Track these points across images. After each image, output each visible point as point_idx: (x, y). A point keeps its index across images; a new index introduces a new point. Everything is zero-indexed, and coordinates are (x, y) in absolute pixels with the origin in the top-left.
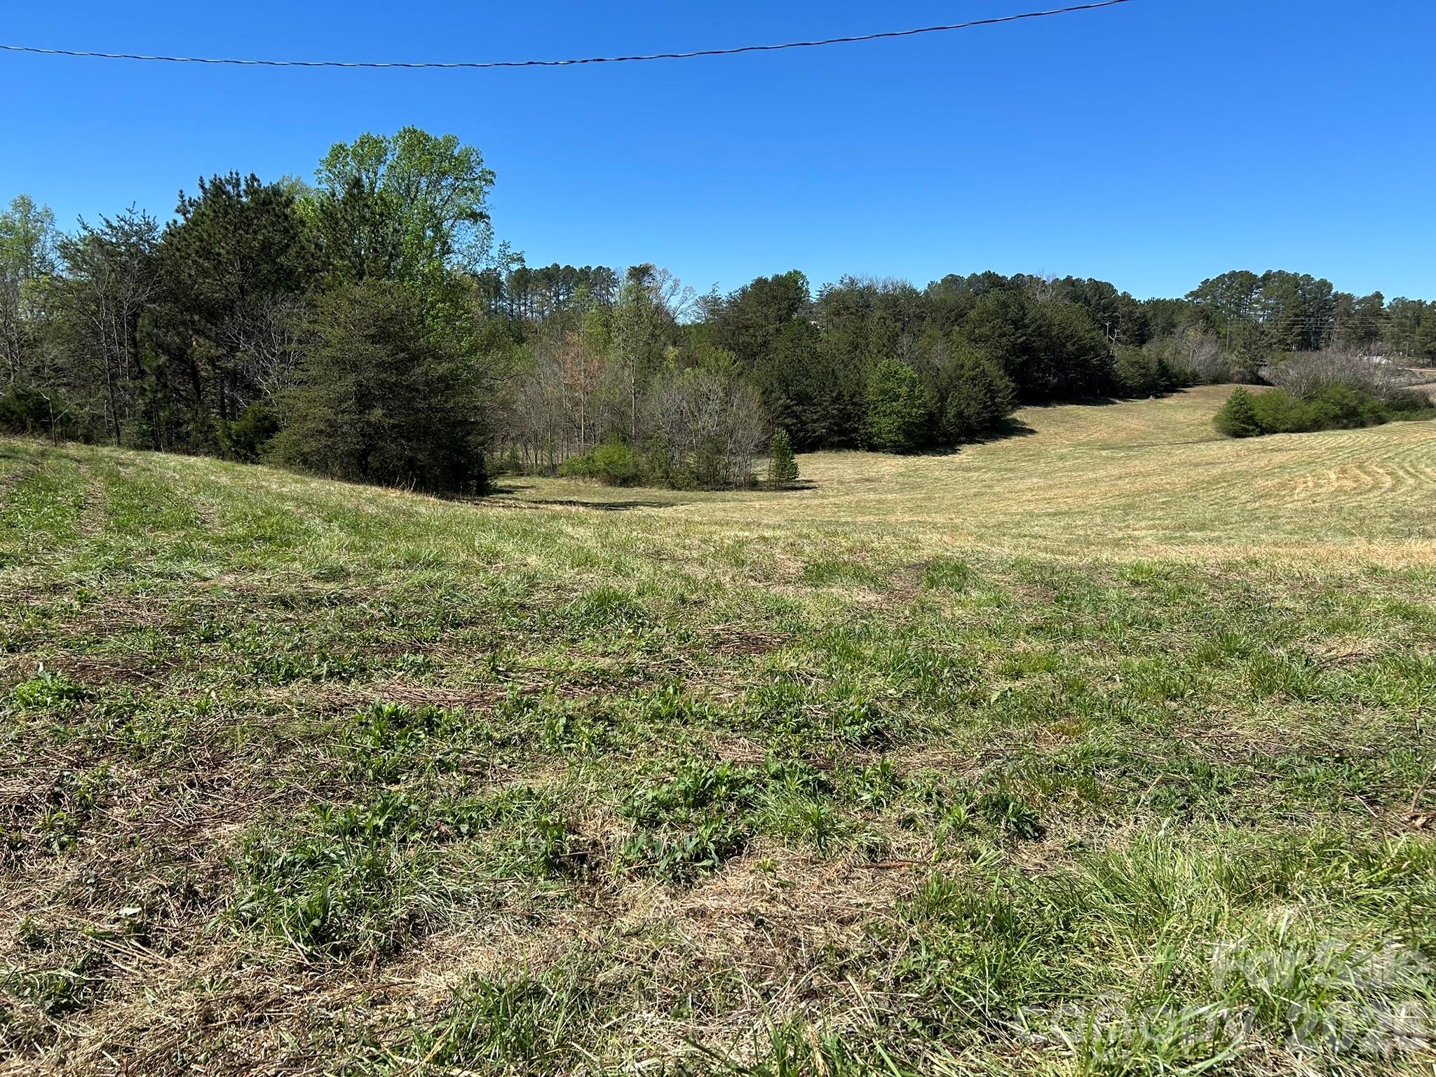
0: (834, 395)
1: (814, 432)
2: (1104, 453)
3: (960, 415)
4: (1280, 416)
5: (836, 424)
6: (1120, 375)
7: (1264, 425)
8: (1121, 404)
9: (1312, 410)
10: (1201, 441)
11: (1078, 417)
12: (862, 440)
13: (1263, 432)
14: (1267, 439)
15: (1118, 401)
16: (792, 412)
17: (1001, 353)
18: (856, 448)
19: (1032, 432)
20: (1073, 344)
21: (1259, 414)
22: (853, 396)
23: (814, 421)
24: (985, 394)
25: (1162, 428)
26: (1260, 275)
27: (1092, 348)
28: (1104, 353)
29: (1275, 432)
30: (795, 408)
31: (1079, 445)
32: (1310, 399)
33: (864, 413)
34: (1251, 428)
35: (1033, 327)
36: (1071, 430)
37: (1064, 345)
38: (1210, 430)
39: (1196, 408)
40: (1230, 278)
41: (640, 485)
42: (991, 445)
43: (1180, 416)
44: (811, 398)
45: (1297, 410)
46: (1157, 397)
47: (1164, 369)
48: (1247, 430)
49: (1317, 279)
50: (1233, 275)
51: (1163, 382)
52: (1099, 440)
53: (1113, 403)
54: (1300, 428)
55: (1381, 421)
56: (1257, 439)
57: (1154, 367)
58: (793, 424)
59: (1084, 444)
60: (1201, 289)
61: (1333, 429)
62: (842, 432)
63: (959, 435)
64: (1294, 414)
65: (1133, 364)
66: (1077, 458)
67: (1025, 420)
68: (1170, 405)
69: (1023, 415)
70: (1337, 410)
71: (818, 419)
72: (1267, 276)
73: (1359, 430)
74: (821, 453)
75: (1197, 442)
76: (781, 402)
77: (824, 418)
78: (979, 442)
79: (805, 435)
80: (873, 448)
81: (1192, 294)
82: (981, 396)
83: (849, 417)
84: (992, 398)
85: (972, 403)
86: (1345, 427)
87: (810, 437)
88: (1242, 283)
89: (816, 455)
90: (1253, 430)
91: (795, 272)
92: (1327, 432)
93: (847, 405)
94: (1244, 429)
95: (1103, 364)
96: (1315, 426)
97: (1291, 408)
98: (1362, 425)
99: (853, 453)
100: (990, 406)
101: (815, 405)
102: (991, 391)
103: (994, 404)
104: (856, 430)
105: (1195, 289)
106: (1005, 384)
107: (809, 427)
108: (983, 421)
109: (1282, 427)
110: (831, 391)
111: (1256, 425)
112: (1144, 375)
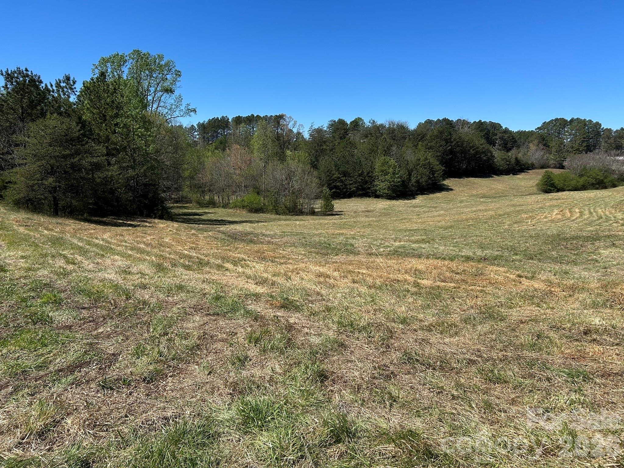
0: (360, 172)
1: (350, 189)
2: (482, 200)
3: (418, 182)
4: (566, 184)
5: (360, 186)
6: (496, 165)
7: (558, 188)
8: (496, 177)
9: (582, 181)
10: (530, 194)
11: (474, 183)
12: (372, 193)
13: (558, 190)
14: (560, 194)
15: (495, 176)
16: (341, 180)
17: (439, 154)
18: (369, 197)
19: (452, 190)
20: (473, 150)
21: (556, 182)
22: (368, 173)
23: (351, 184)
24: (430, 173)
25: (512, 189)
26: (569, 120)
27: (484, 152)
28: (489, 154)
29: (564, 191)
30: (342, 178)
31: (472, 196)
32: (581, 176)
33: (373, 180)
34: (552, 189)
35: (455, 142)
36: (470, 189)
37: (469, 150)
38: (535, 189)
39: (530, 179)
40: (555, 121)
41: (262, 213)
42: (431, 196)
43: (522, 184)
44: (349, 174)
45: (575, 181)
46: (514, 174)
47: (517, 161)
48: (551, 190)
49: (595, 122)
50: (557, 120)
51: (518, 168)
52: (482, 194)
53: (492, 177)
54: (576, 189)
55: (614, 186)
56: (555, 194)
57: (513, 161)
58: (341, 186)
59: (474, 195)
60: (542, 126)
61: (592, 189)
62: (363, 189)
63: (417, 191)
64: (573, 183)
65: (503, 160)
66: (468, 202)
67: (449, 185)
68: (519, 178)
69: (447, 182)
70: (594, 181)
71: (352, 183)
72: (572, 120)
73: (603, 190)
74: (353, 199)
75: (527, 195)
76: (335, 176)
77: (355, 183)
78: (427, 194)
79: (346, 190)
80: (377, 197)
81: (538, 128)
82: (428, 173)
83: (366, 182)
84: (433, 174)
85: (424, 176)
86: (597, 189)
87: (349, 191)
88: (560, 123)
89: (351, 200)
90: (554, 190)
91: (359, 118)
92: (588, 191)
93: (365, 177)
94: (549, 189)
95: (489, 159)
96: (584, 188)
97: (572, 180)
98: (605, 188)
99: (368, 199)
100: (432, 178)
101: (351, 177)
102: (433, 172)
103: (434, 177)
104: (369, 188)
105: (540, 126)
106: (439, 168)
107: (348, 187)
108: (429, 184)
109: (567, 189)
110: (359, 171)
111: (556, 187)
112: (508, 165)
